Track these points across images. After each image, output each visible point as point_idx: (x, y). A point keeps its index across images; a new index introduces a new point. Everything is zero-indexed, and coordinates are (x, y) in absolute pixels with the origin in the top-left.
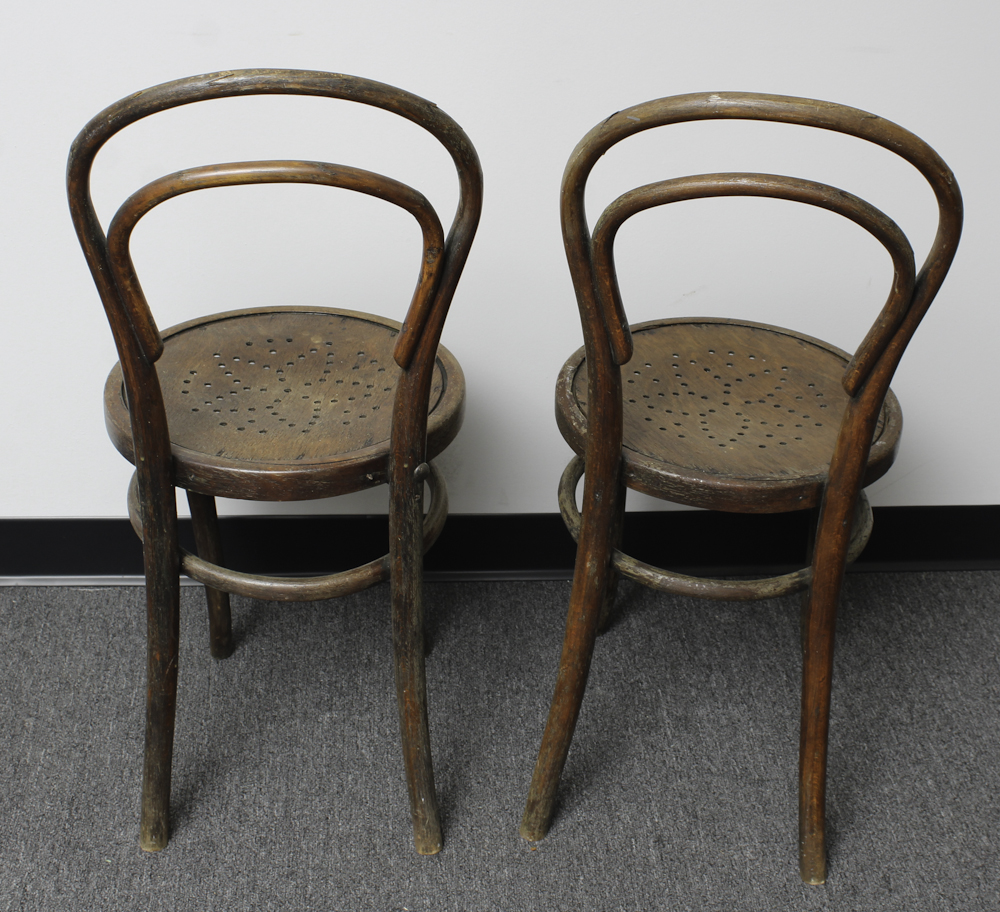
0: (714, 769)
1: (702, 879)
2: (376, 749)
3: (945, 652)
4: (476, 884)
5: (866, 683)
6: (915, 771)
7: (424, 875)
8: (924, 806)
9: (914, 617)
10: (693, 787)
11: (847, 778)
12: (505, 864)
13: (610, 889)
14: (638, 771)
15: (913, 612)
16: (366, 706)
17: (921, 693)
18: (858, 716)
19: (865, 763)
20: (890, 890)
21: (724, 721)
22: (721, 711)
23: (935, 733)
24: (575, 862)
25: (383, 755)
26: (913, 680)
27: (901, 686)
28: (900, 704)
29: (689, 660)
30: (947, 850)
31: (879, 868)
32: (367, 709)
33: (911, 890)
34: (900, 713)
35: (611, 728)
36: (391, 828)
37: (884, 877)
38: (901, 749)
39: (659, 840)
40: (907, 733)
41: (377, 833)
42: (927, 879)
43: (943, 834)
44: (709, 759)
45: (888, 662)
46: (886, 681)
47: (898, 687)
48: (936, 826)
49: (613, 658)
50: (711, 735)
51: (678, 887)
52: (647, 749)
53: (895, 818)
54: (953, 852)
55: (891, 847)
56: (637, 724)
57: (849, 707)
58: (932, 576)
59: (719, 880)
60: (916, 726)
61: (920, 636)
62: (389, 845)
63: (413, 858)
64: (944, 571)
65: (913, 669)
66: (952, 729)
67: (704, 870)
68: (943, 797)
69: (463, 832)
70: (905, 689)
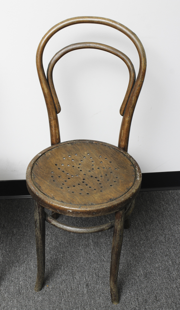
0: (105, 260)
1: (100, 298)
2: (4, 256)
3: (176, 217)
4: (31, 303)
5: (152, 229)
6: (166, 258)
7: (15, 300)
8: (168, 270)
9: (167, 205)
10: (98, 266)
11: (145, 262)
12: (40, 295)
13: (72, 302)
14: (82, 261)
15: (167, 204)
16: (2, 241)
17: (168, 231)
18: (149, 240)
19: (151, 256)
20: (157, 301)
21: (109, 243)
22: (108, 240)
23: (172, 245)
24: (61, 294)
25: (6, 258)
26: (166, 227)
27: (163, 229)
28: (162, 236)
29: (99, 222)
30: (175, 286)
31: (154, 293)
32: (2, 243)
33: (163, 300)
34: (162, 238)
35: (74, 247)
36: (6, 284)
37: (155, 296)
38: (162, 251)
39: (87, 285)
40: (164, 245)
41: (2, 286)
42: (168, 296)
43: (174, 280)
44: (104, 256)
45: (159, 221)
46: (158, 228)
47: (161, 230)
48: (172, 278)
49: (76, 222)
50: (105, 248)
51: (92, 301)
52: (85, 253)
53: (159, 275)
54: (177, 287)
55: (158, 285)
56: (82, 245)
57: (147, 237)
58: (173, 191)
59: (105, 299)
60: (166, 243)
61: (169, 212)
62: (5, 289)
63: (12, 294)
64: (177, 190)
65: (166, 223)
66: (177, 243)
67: (100, 295)
68: (174, 267)
69: (28, 284)
70: (164, 230)
